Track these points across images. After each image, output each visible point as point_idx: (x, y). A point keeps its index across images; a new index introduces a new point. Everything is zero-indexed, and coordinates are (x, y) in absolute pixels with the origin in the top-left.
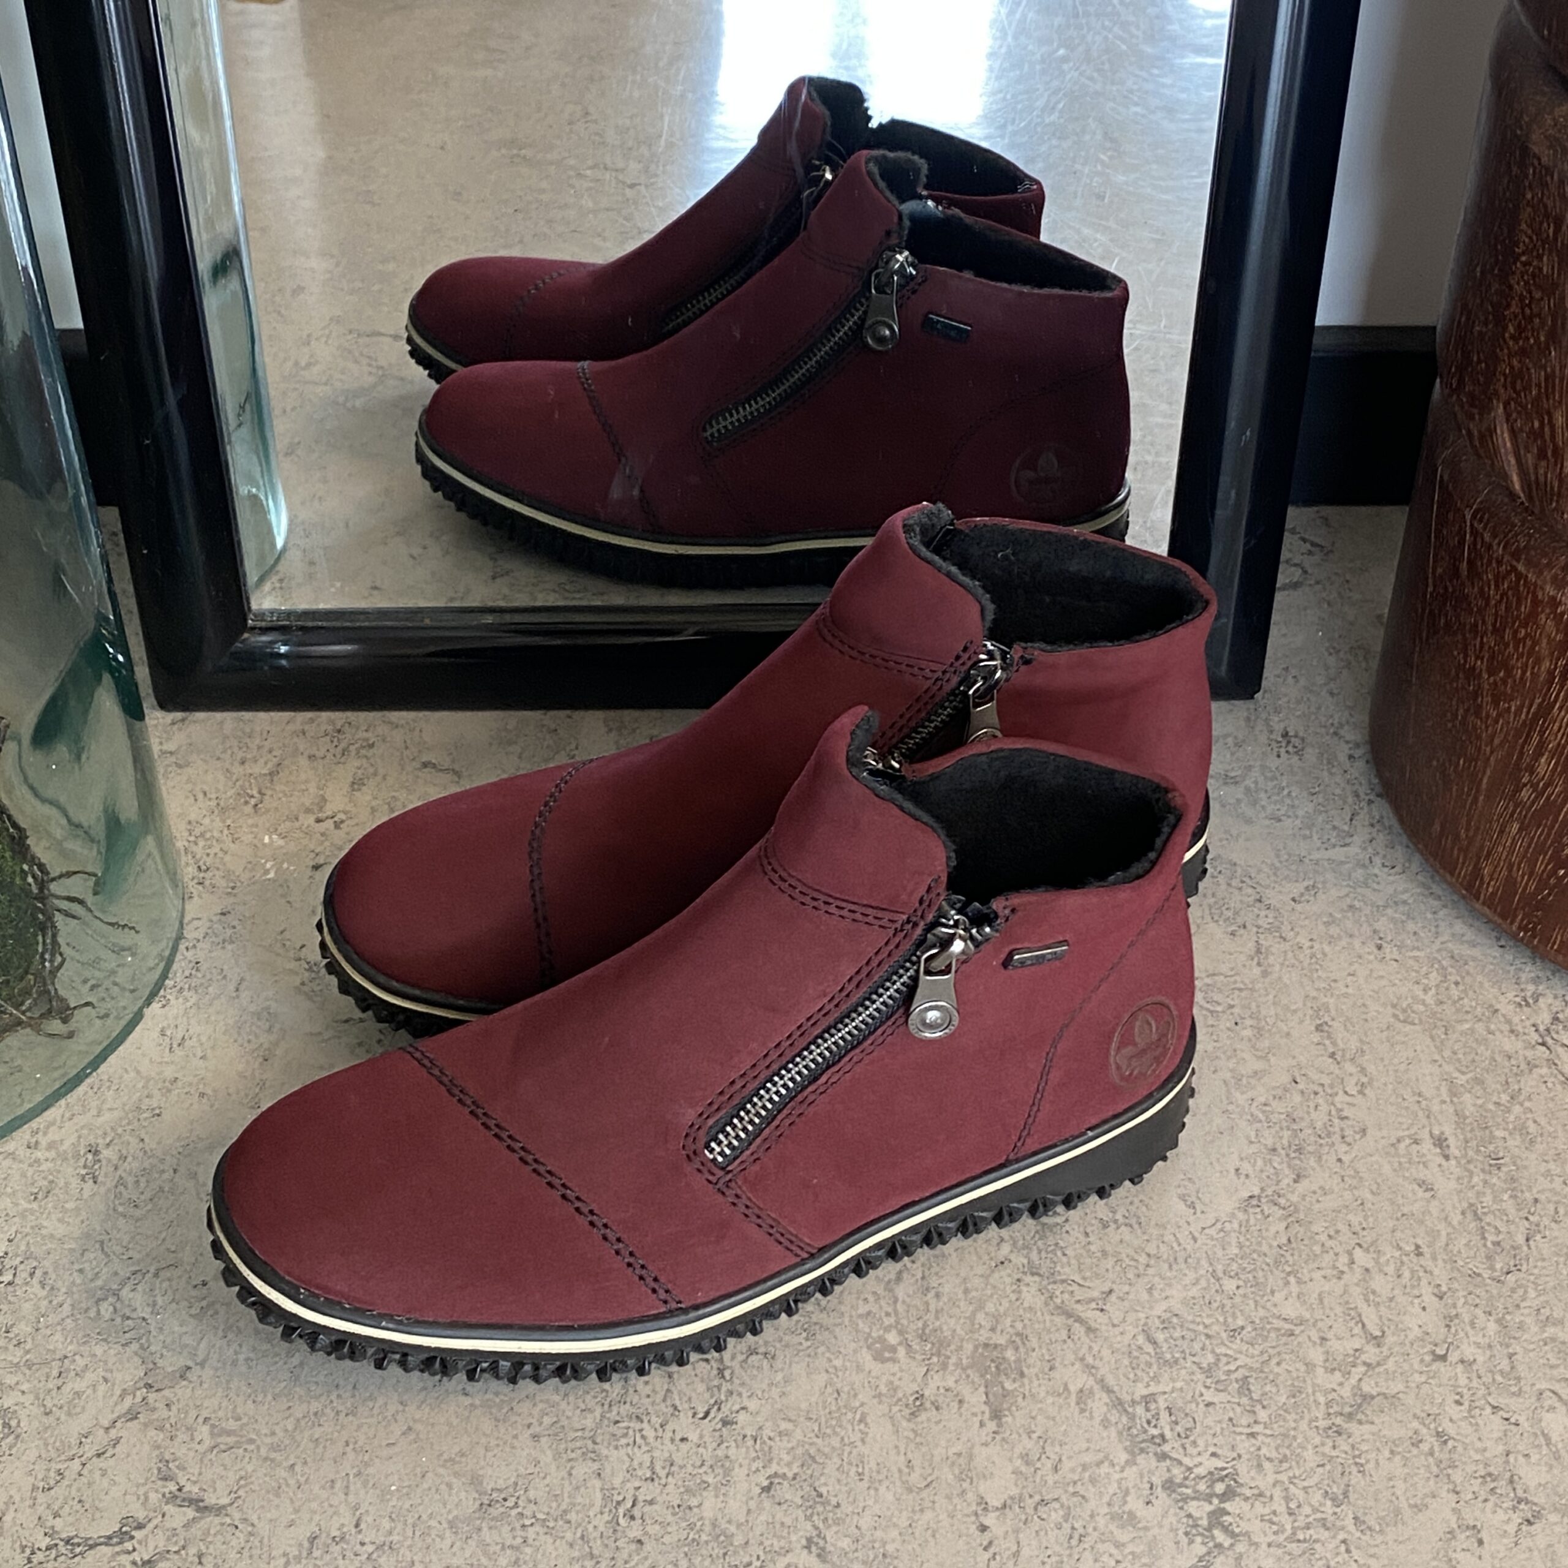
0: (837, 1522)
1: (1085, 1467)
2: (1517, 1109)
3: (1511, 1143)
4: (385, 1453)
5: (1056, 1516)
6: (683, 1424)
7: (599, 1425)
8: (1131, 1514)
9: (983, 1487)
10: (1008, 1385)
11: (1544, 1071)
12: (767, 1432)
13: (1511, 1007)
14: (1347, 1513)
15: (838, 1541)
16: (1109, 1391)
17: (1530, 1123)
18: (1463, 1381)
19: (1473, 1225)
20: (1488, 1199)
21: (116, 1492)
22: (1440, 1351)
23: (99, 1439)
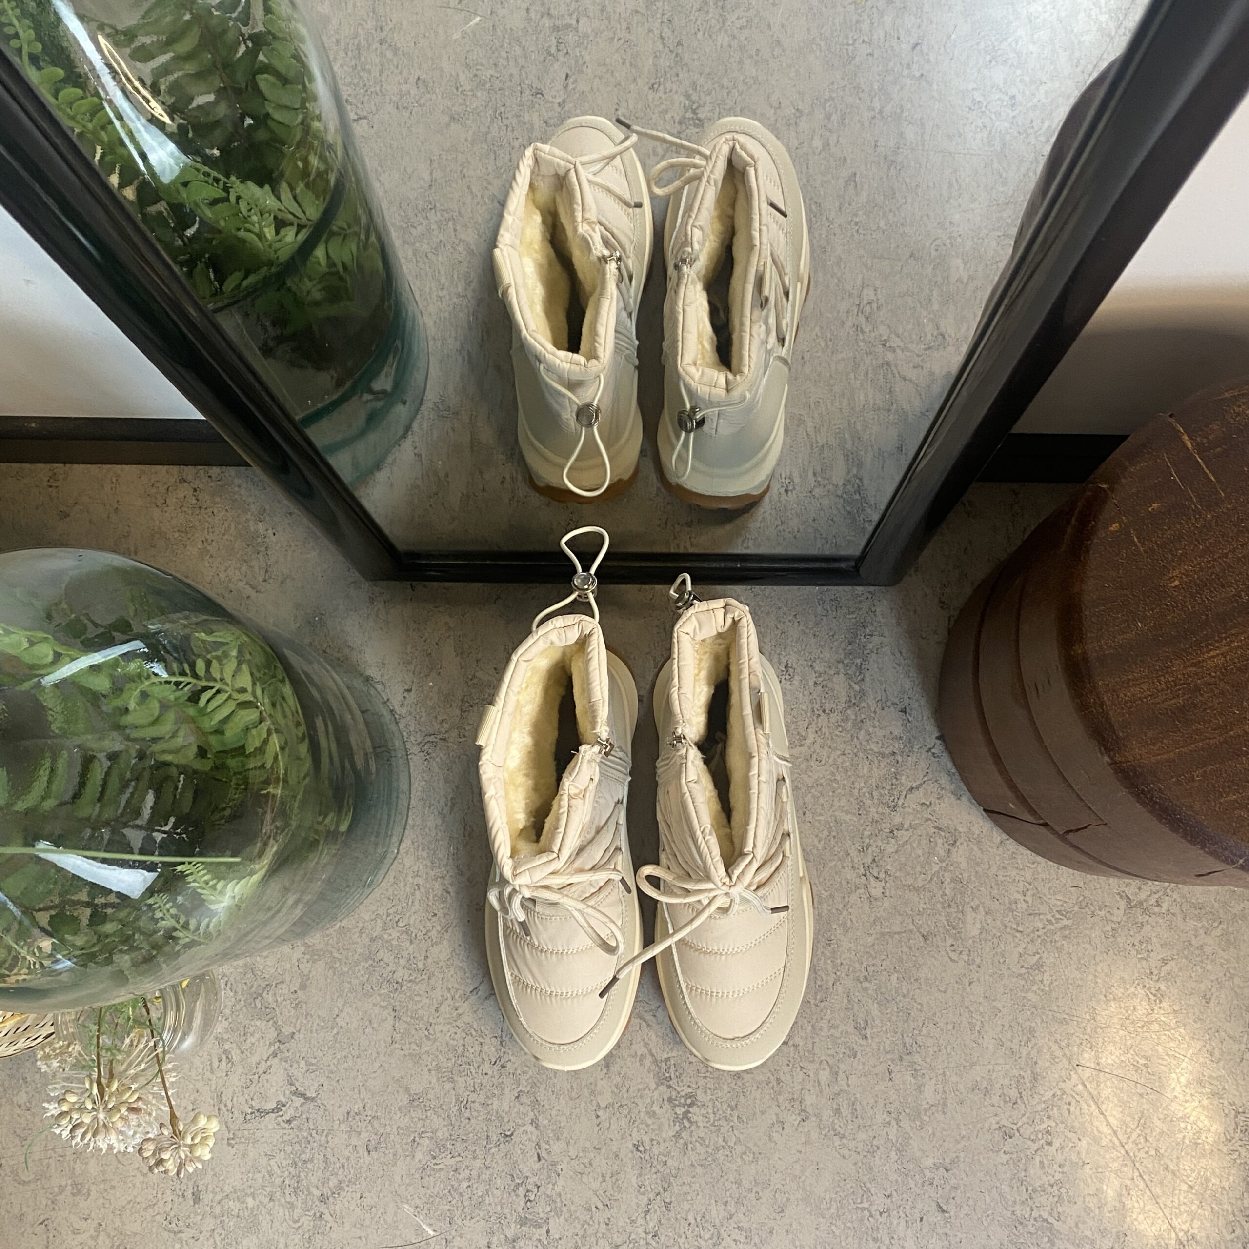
0: (544, 1112)
1: (639, 1090)
2: (845, 913)
4: (373, 1076)
5: (625, 1112)
6: (486, 1068)
7: (454, 1066)
8: (654, 1112)
9: (599, 1099)
11: (862, 891)
12: (519, 1072)
13: (856, 853)
14: (736, 1113)
15: (543, 1121)
16: (652, 1055)
17: (849, 922)
18: (792, 1054)
21: (273, 1090)
23: (263, 1067)
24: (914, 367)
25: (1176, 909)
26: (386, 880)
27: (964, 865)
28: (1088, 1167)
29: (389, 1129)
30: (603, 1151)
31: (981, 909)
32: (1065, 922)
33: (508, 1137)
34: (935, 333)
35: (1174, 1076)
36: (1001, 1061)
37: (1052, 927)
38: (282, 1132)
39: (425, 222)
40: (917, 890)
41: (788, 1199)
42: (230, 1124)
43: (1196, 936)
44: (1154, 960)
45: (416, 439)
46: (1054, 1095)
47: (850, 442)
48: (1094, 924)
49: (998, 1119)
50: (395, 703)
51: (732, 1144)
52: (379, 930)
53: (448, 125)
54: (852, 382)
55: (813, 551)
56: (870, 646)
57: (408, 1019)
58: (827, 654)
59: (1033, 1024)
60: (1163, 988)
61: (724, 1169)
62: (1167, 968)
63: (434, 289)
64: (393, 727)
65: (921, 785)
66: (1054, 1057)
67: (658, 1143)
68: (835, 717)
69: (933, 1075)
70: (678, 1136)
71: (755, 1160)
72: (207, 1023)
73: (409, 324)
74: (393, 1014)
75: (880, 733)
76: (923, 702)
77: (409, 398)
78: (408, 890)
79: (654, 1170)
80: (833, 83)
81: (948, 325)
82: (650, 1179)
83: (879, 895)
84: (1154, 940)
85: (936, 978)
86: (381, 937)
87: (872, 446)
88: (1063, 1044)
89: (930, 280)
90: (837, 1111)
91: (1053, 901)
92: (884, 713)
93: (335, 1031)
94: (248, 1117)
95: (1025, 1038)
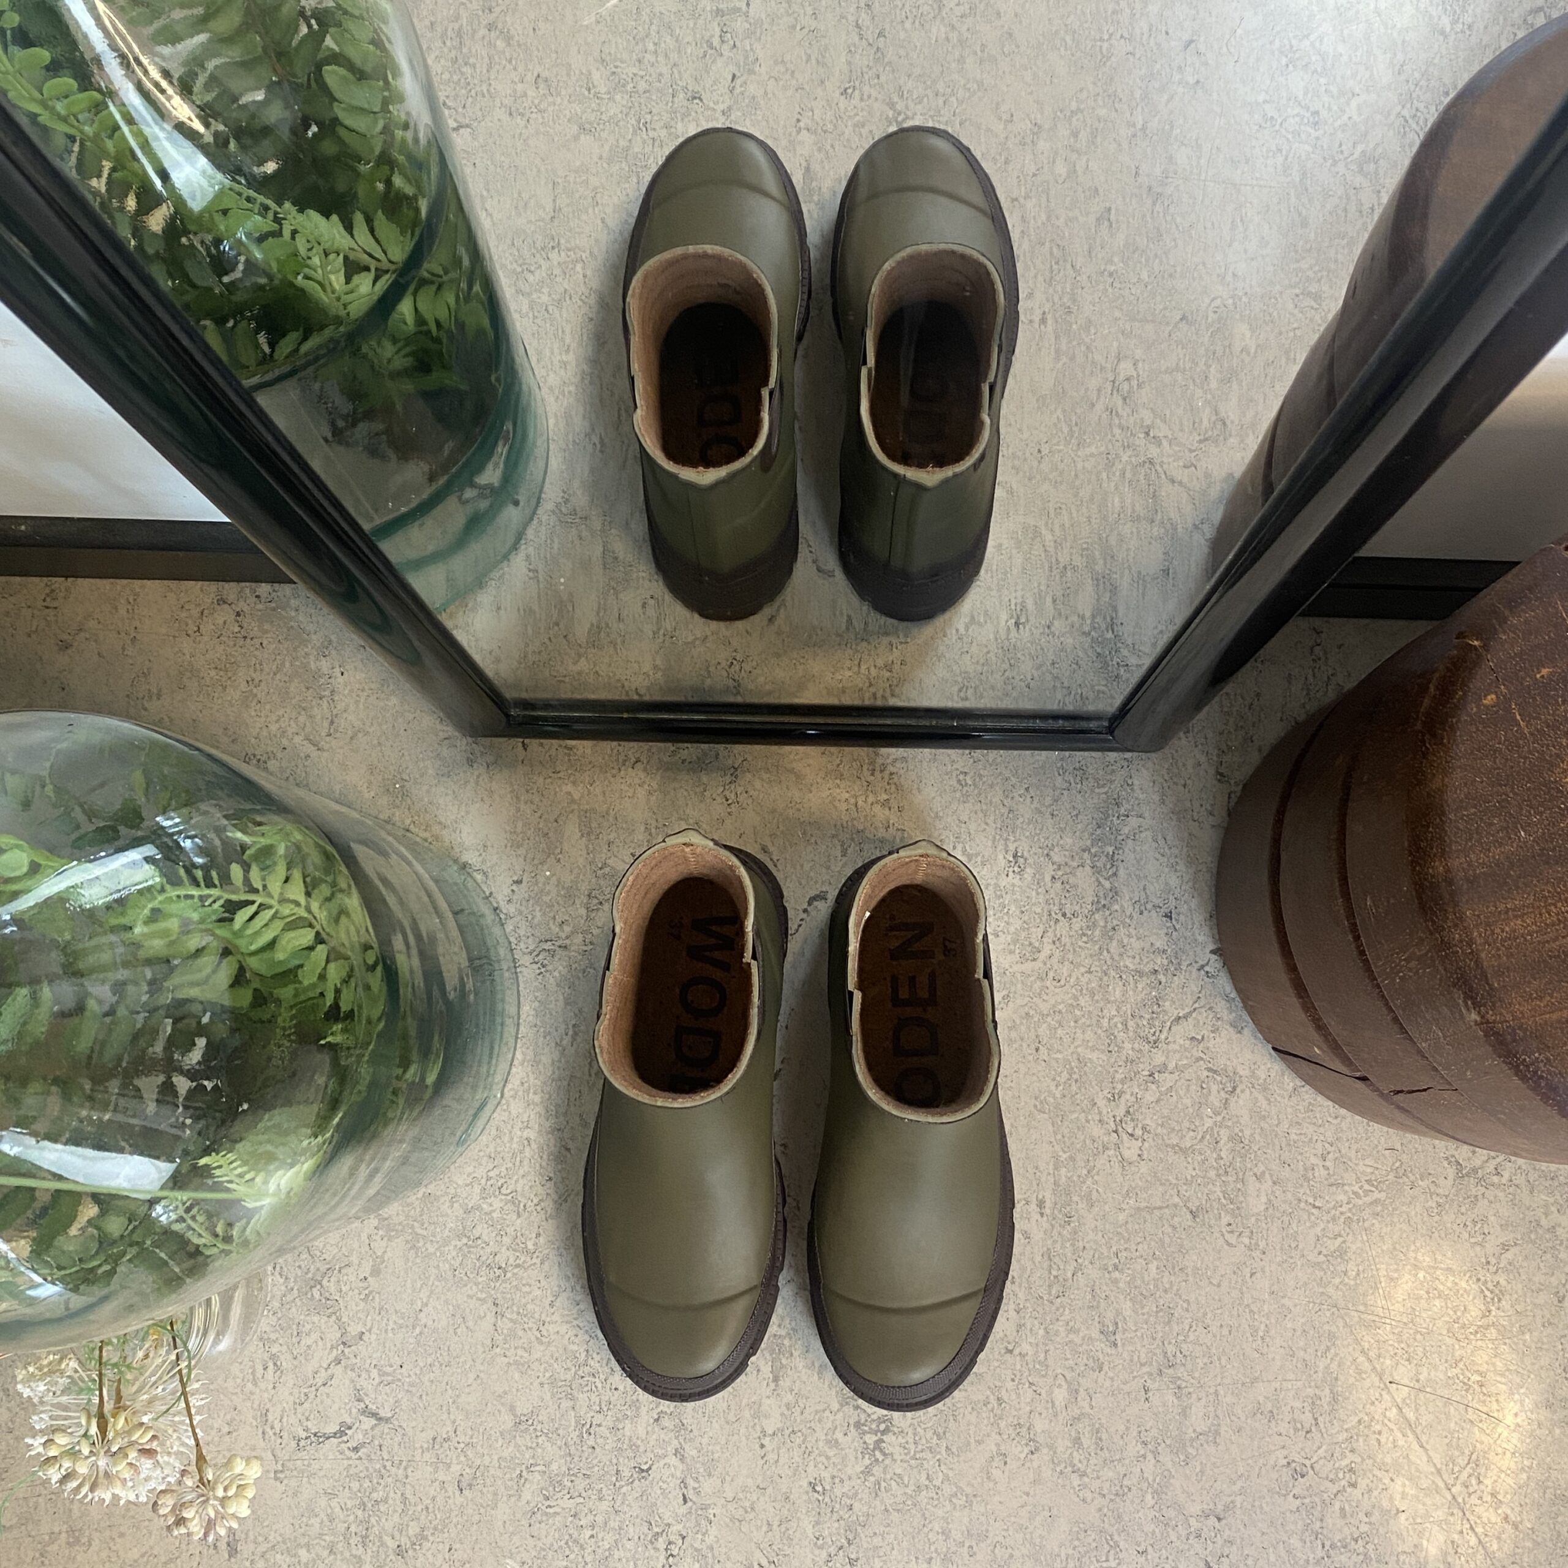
0: (691, 1440)
1: (817, 1412)
2: (1089, 1182)
3: (1080, 1206)
4: (467, 1390)
5: (798, 1441)
8: (837, 1441)
9: (765, 1422)
10: (784, 1361)
11: (1112, 1152)
13: (1105, 1102)
15: (690, 1451)
17: (1094, 1193)
18: (1018, 1367)
19: (1045, 1265)
20: (1058, 1246)
21: (336, 1407)
22: (1010, 1347)
23: (323, 1375)
24: (1185, 467)
25: (1520, 1180)
26: (486, 1132)
27: (1245, 1119)
28: (1403, 1516)
29: (487, 1459)
30: (769, 1491)
31: (1267, 1176)
32: (1376, 1195)
33: (644, 1471)
34: (1214, 418)
35: (1517, 1397)
36: (1291, 1376)
37: (1360, 1202)
38: (346, 1462)
39: (545, 265)
40: (1184, 1151)
41: (1011, 1556)
42: (278, 1453)
43: (1546, 1214)
44: (1491, 1247)
45: (531, 550)
46: (1359, 1421)
47: (1101, 562)
48: (1414, 1197)
49: (1285, 1452)
50: (500, 898)
51: (937, 1483)
52: (476, 1197)
53: (576, 138)
54: (1105, 485)
55: (1052, 706)
56: (1126, 830)
57: (515, 1316)
58: (1069, 841)
59: (1334, 1329)
60: (1503, 1282)
61: (927, 1514)
62: (1509, 1255)
63: (556, 351)
64: (497, 931)
65: (1190, 1013)
66: (1360, 1372)
67: (842, 1481)
68: (1077, 923)
69: (1202, 1394)
70: (867, 1472)
71: (969, 1504)
72: (248, 1319)
73: (524, 400)
74: (494, 1309)
75: (1137, 945)
76: (1194, 903)
77: (522, 498)
78: (515, 1146)
79: (835, 1516)
80: (1081, 90)
81: (1231, 410)
82: (831, 1527)
83: (1136, 1158)
84: (1492, 1218)
85: (1207, 1268)
86: (479, 1208)
87: (1130, 569)
88: (1371, 1354)
89: (1207, 350)
90: (1077, 1441)
91: (1361, 1168)
92: (1143, 918)
93: (418, 1331)
94: (302, 1443)
95: (1323, 1347)
